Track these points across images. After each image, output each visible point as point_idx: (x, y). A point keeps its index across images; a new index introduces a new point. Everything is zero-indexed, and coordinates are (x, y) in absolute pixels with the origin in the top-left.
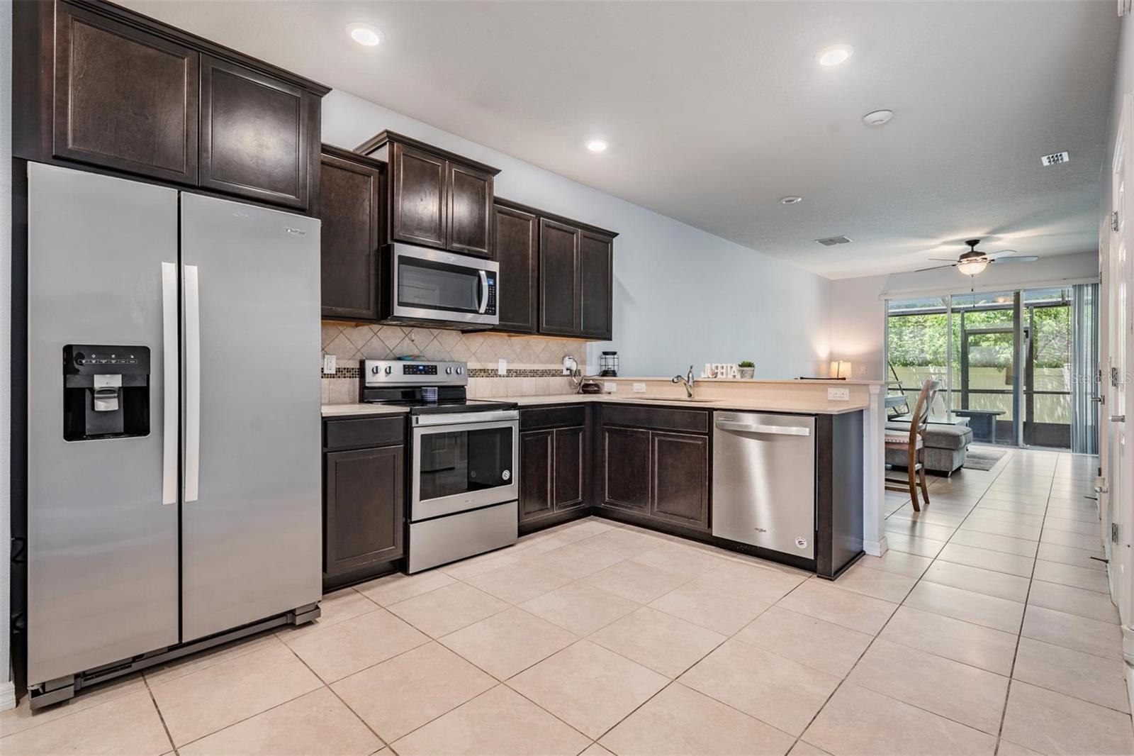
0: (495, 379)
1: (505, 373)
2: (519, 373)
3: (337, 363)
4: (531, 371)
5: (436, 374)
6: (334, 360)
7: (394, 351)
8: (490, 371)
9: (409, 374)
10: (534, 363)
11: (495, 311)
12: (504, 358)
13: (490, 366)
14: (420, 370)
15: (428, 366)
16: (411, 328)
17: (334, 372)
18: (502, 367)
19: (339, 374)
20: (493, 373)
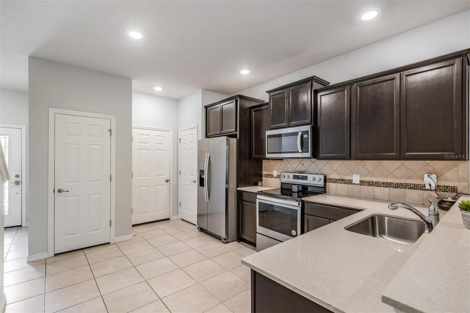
0: (350, 185)
1: (358, 182)
2: (371, 184)
3: (277, 173)
4: (384, 183)
5: (307, 180)
6: (276, 172)
7: (296, 169)
8: (347, 181)
9: (295, 179)
10: (387, 177)
11: (308, 150)
12: (358, 174)
13: (347, 178)
14: (300, 178)
15: (303, 176)
16: (302, 159)
17: (276, 176)
18: (356, 179)
19: (278, 177)
20: (350, 182)
